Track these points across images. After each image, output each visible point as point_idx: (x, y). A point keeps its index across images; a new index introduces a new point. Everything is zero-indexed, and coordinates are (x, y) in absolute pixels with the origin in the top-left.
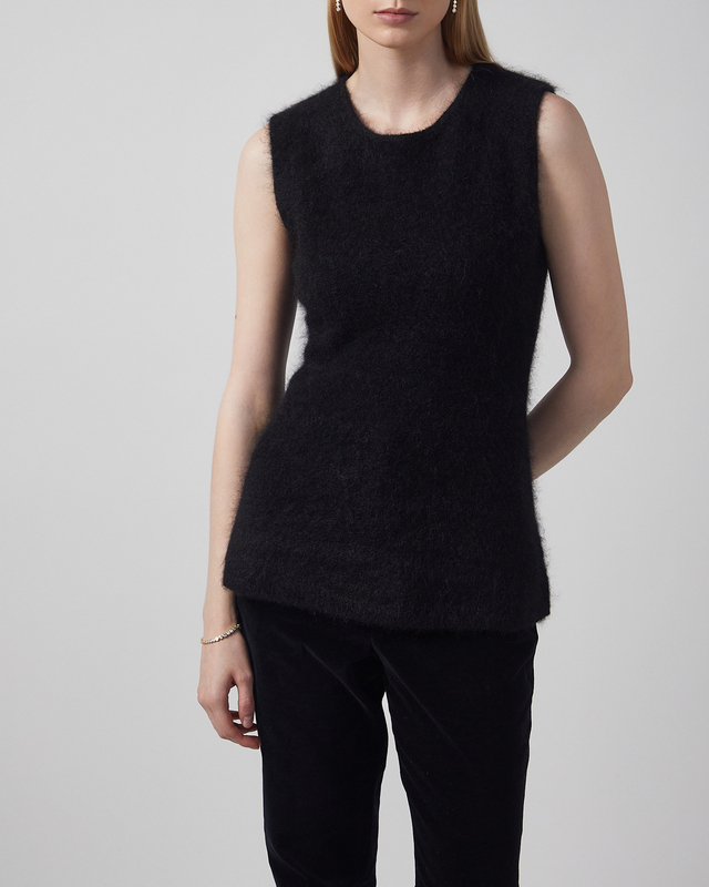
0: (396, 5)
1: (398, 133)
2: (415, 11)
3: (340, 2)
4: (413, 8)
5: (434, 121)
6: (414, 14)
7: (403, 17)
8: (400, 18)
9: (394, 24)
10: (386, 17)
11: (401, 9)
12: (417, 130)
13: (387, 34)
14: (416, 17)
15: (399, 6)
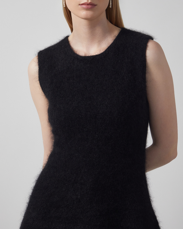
0: (88, 1)
1: (90, 55)
2: (96, 4)
3: (65, 1)
4: (95, 3)
5: (104, 50)
6: (95, 5)
7: (91, 6)
8: (89, 6)
9: (87, 9)
10: (84, 6)
11: (90, 3)
12: (97, 54)
13: (84, 13)
14: (96, 6)
15: (89, 1)
